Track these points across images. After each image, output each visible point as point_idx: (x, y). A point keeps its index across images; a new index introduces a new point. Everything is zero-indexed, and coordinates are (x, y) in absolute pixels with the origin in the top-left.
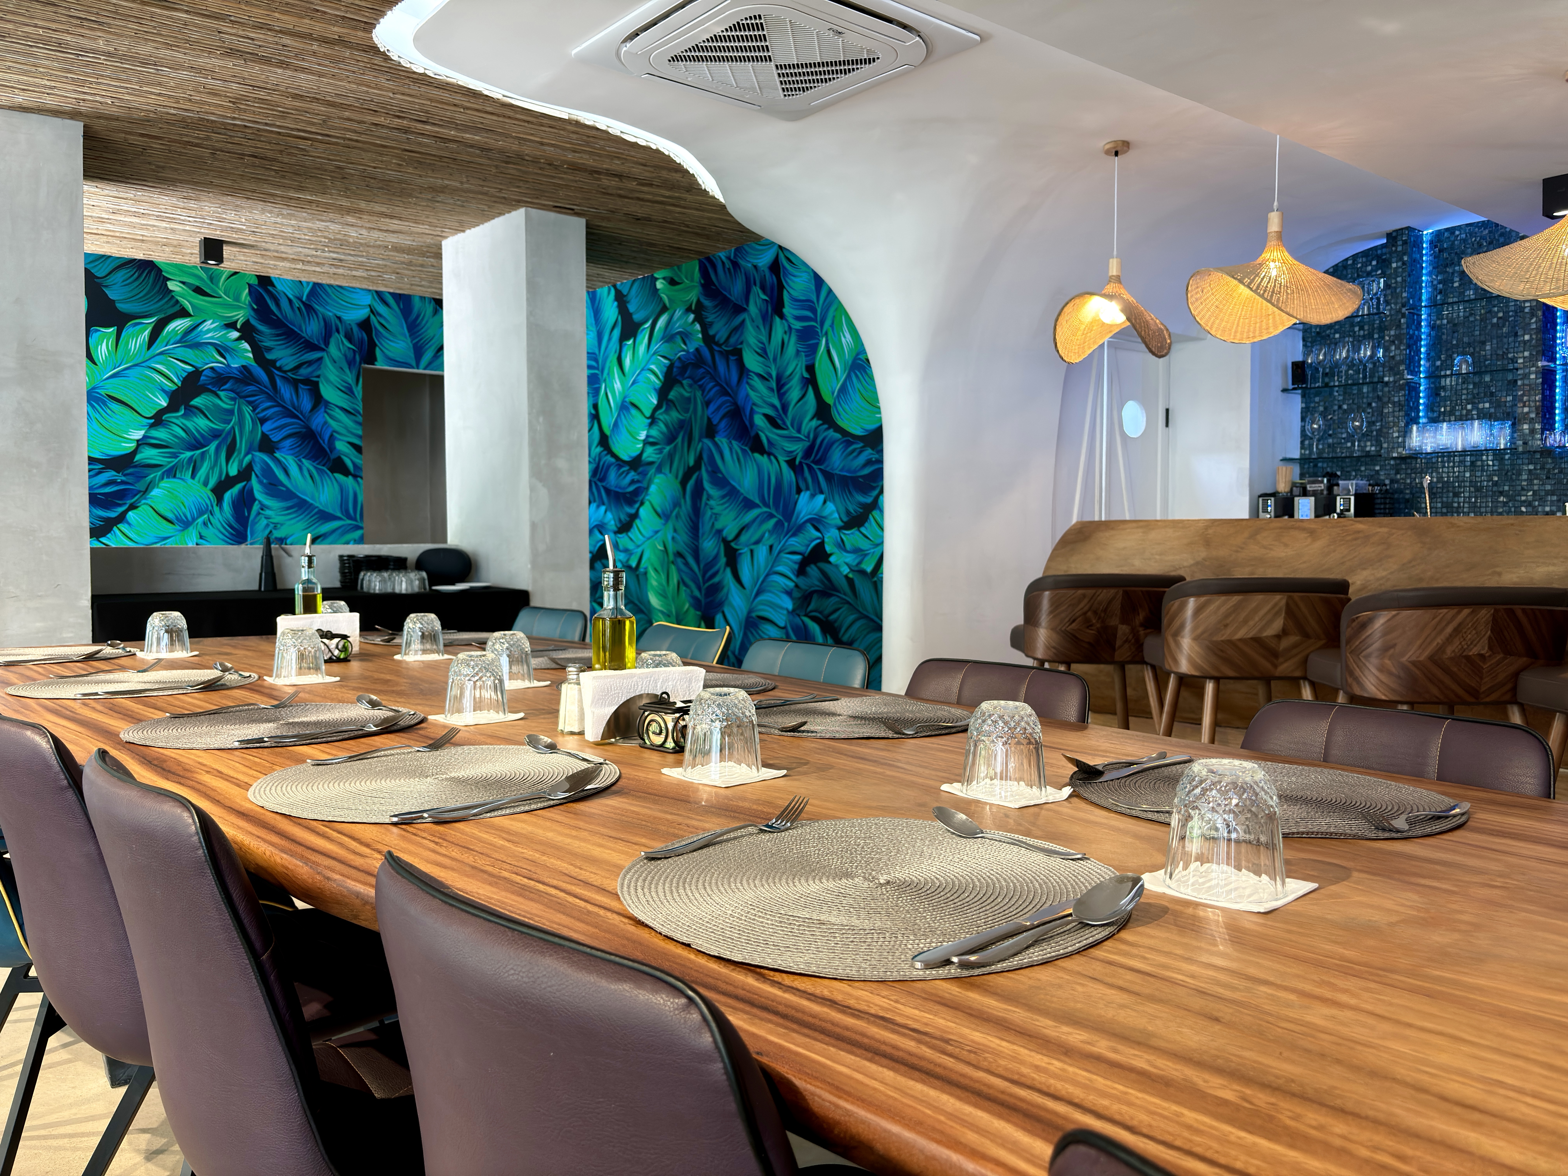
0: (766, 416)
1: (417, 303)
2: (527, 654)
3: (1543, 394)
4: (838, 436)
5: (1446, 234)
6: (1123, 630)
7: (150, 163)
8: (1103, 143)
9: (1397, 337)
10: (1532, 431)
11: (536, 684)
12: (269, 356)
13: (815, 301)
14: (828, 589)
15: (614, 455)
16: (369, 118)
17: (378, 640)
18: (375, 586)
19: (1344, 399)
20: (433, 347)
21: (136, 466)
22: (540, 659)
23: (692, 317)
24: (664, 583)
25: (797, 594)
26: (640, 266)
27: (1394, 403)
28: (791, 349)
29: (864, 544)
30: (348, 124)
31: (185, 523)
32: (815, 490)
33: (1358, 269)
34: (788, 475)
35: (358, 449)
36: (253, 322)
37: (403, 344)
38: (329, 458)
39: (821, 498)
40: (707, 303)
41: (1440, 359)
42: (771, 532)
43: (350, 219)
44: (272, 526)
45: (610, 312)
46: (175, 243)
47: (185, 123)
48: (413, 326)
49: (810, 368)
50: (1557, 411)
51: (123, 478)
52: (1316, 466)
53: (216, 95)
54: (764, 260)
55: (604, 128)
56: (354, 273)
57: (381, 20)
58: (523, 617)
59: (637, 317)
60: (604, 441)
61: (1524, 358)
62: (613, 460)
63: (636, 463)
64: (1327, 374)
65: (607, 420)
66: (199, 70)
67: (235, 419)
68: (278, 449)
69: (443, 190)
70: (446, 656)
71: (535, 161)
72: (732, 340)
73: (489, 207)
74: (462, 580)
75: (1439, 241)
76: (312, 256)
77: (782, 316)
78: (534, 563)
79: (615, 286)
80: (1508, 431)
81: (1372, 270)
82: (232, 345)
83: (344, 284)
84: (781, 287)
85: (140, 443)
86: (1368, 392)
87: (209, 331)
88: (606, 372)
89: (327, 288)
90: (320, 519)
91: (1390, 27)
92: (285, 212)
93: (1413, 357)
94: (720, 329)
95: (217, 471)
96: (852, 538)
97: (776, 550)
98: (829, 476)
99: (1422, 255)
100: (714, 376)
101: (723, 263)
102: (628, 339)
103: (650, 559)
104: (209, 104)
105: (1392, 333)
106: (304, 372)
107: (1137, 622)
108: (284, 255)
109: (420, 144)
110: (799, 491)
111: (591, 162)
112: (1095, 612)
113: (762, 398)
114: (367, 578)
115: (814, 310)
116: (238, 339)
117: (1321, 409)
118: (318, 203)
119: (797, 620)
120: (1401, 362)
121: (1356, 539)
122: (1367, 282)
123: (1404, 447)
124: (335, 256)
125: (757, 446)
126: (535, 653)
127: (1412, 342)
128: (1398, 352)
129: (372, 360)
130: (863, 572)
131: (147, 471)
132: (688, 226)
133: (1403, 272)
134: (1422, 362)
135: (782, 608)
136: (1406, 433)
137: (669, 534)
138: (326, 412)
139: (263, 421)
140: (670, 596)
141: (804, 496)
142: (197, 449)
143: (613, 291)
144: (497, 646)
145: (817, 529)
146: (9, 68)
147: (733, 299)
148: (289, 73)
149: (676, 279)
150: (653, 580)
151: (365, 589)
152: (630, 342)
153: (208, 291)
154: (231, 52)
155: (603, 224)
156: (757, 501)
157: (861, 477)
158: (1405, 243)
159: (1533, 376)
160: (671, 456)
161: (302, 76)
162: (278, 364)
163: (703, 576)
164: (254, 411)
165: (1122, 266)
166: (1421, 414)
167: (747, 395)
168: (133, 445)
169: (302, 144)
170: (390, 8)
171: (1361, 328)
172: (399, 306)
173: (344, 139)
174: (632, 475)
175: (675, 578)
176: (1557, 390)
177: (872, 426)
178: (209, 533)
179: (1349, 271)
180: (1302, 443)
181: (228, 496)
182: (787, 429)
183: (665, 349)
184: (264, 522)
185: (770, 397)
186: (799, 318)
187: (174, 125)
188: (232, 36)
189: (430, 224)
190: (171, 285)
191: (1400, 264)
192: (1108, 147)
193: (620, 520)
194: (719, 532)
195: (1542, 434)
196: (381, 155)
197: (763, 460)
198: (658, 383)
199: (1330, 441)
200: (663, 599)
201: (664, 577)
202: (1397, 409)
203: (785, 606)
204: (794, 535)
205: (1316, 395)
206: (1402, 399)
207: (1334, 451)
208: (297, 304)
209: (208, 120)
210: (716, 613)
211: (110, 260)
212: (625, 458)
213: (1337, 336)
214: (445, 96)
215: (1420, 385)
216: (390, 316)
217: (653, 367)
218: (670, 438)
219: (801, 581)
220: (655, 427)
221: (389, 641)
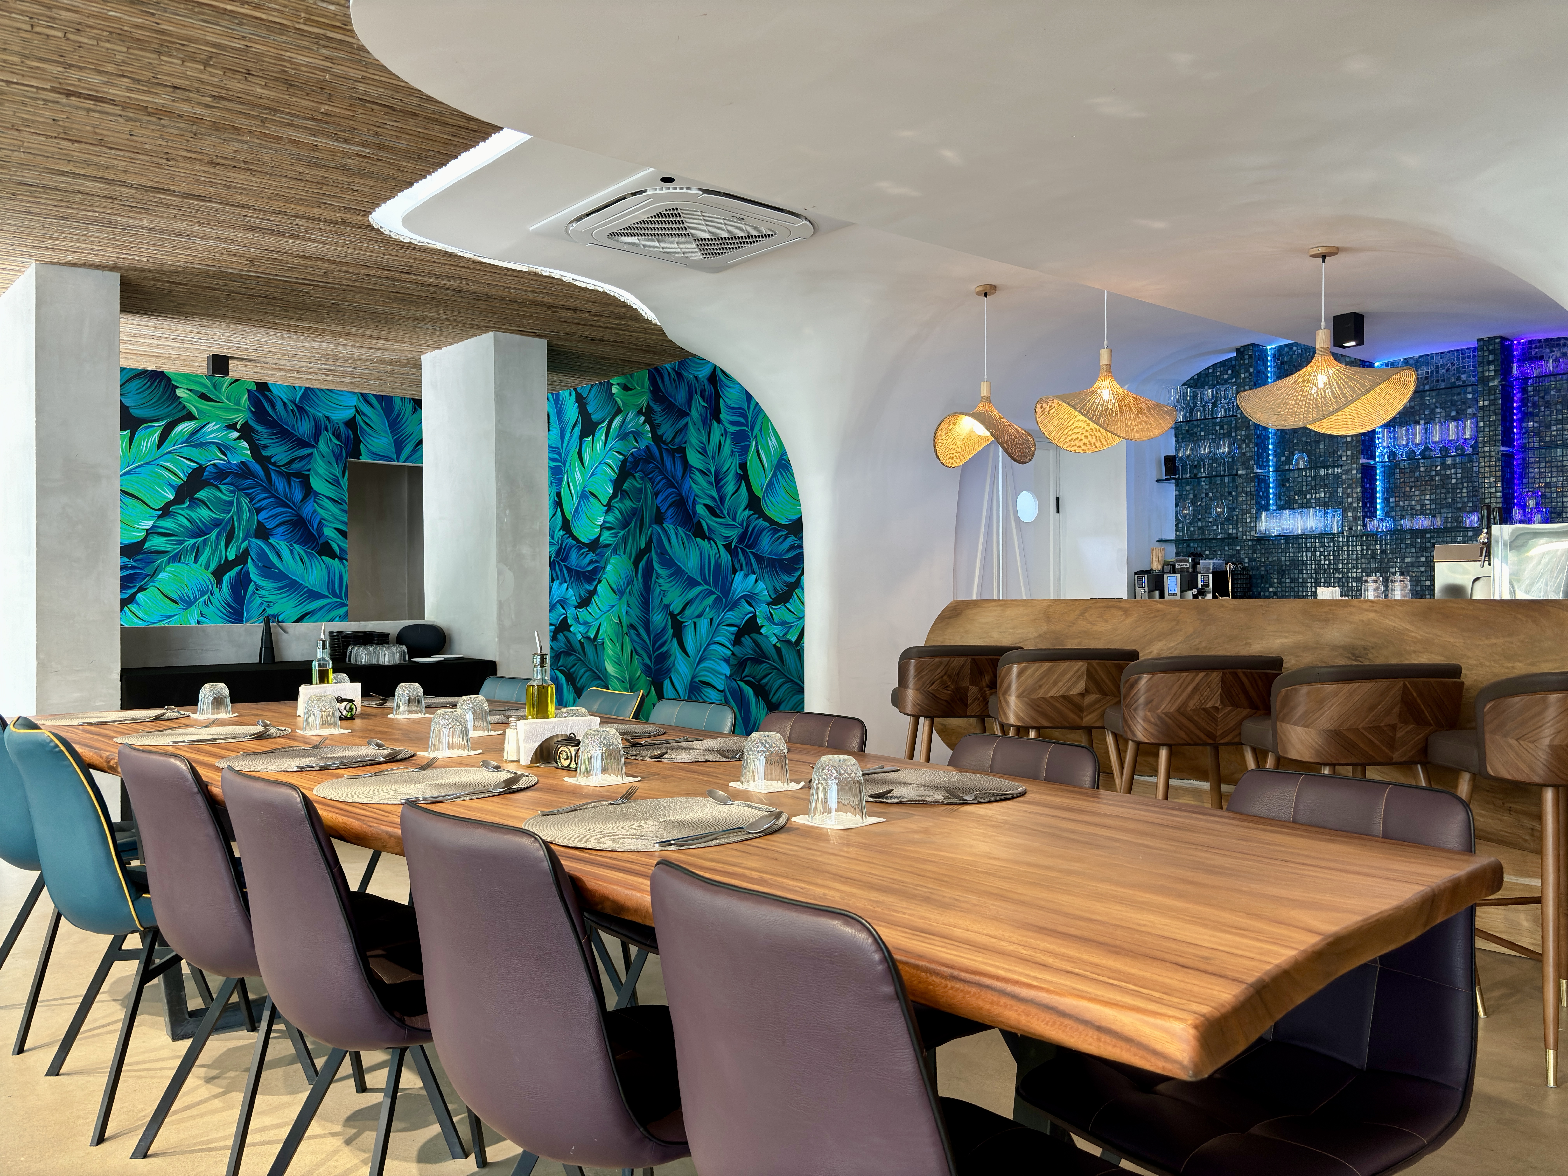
0: (705, 505)
1: (398, 403)
2: (486, 712)
3: (1363, 487)
4: (767, 524)
5: (1286, 349)
6: (973, 690)
7: (172, 301)
8: (974, 287)
9: (1247, 436)
10: (1355, 518)
11: (493, 733)
12: (265, 453)
13: (746, 408)
14: (760, 657)
15: (575, 538)
16: (362, 271)
17: (373, 704)
18: (362, 659)
19: (1210, 488)
20: (412, 443)
21: (145, 553)
22: (498, 717)
23: (643, 418)
24: (620, 653)
25: (733, 661)
26: (597, 375)
27: (1246, 493)
28: (727, 449)
29: (789, 618)
30: (345, 275)
31: (188, 603)
32: (748, 571)
33: (1217, 377)
34: (725, 556)
35: (344, 534)
36: (251, 423)
37: (385, 440)
38: (318, 543)
39: (753, 577)
40: (655, 407)
41: (1284, 455)
42: (712, 607)
43: (342, 340)
44: (266, 604)
45: (572, 412)
46: (186, 358)
47: (207, 274)
48: (394, 423)
49: (743, 466)
50: (1378, 501)
51: (134, 564)
52: (1188, 546)
53: (236, 256)
54: (704, 373)
55: (559, 277)
56: (342, 380)
57: (377, 209)
58: (488, 685)
59: (595, 417)
60: (566, 526)
61: (1347, 456)
62: (574, 542)
63: (594, 545)
64: (1195, 466)
65: (569, 507)
66: (224, 240)
67: (234, 510)
68: (272, 535)
69: (422, 319)
70: (427, 715)
71: (502, 299)
72: (677, 440)
73: (463, 331)
74: (438, 653)
75: (1281, 355)
76: (307, 367)
77: (719, 421)
78: (501, 637)
79: (575, 390)
80: (1339, 518)
81: (1229, 378)
82: (232, 444)
83: (333, 388)
84: (718, 396)
85: (149, 532)
86: (1229, 483)
87: (212, 432)
88: (568, 464)
89: (318, 392)
90: (309, 597)
91: (1159, 225)
92: (285, 336)
93: (1261, 453)
94: (667, 430)
95: (217, 554)
96: (779, 612)
97: (715, 623)
98: (759, 559)
99: (1267, 367)
100: (662, 470)
101: (669, 373)
102: (588, 436)
103: (607, 631)
104: (230, 262)
105: (1243, 433)
106: (296, 466)
107: (984, 685)
108: (281, 367)
109: (404, 288)
110: (735, 571)
111: (549, 300)
112: (949, 676)
113: (703, 490)
114: (354, 652)
115: (745, 417)
116: (238, 438)
117: (1192, 496)
118: (315, 329)
119: (734, 684)
120: (1251, 458)
121: (1155, 617)
122: (1222, 389)
123: (1256, 531)
124: (326, 367)
125: (698, 532)
126: (493, 712)
127: (1259, 441)
128: (1248, 449)
129: (358, 454)
130: (788, 642)
131: (154, 556)
132: (635, 345)
133: (1250, 381)
134: (1270, 458)
135: (721, 674)
136: (1256, 519)
137: (624, 608)
138: (315, 502)
139: (259, 511)
140: (624, 663)
141: (739, 576)
142: (200, 536)
143: (574, 393)
144: (465, 706)
145: (751, 605)
146: (66, 238)
147: (677, 404)
148: (300, 242)
149: (629, 385)
150: (610, 650)
151: (353, 662)
152: (590, 438)
153: (212, 397)
154: (252, 229)
155: (562, 343)
156: (700, 580)
157: (786, 559)
158: (1250, 357)
159: (1354, 472)
160: (625, 540)
161: (310, 244)
162: (273, 460)
163: (653, 647)
164: (250, 502)
165: (991, 387)
166: (1271, 502)
167: (691, 487)
168: (144, 534)
169: (305, 289)
170: (384, 202)
171: (1222, 428)
172: (381, 406)
173: (341, 285)
174: (591, 556)
175: (628, 648)
176: (1378, 483)
177: (795, 517)
178: (209, 611)
179: (1211, 378)
180: (1177, 525)
181: (226, 578)
182: (724, 518)
183: (620, 445)
184: (258, 601)
185: (709, 490)
186: (732, 423)
187: (197, 275)
188: (254, 219)
189: (412, 344)
190: (179, 393)
191: (1247, 375)
192: (978, 289)
193: (580, 597)
194: (667, 606)
195: (1364, 521)
196: (371, 295)
197: (705, 544)
198: (614, 476)
199: (1200, 524)
200: (618, 666)
201: (619, 647)
202: (1249, 498)
203: (724, 672)
204: (730, 609)
205: (1188, 484)
206: (1253, 489)
207: (1203, 533)
208: (290, 406)
209: (227, 273)
210: (664, 679)
211: (125, 371)
212: (585, 541)
213: (1203, 433)
214: (427, 256)
215: (1269, 477)
216: (374, 416)
217: (609, 461)
218: (625, 524)
219: (737, 650)
220: (611, 514)
221: (381, 704)
